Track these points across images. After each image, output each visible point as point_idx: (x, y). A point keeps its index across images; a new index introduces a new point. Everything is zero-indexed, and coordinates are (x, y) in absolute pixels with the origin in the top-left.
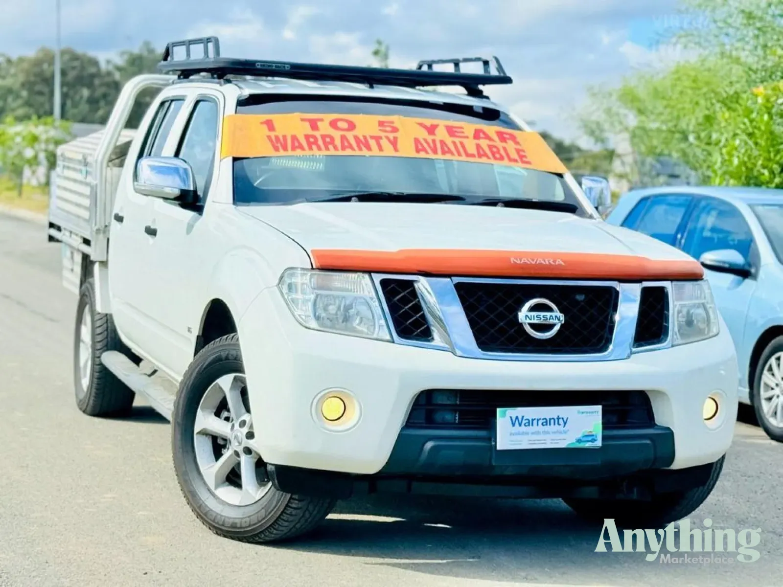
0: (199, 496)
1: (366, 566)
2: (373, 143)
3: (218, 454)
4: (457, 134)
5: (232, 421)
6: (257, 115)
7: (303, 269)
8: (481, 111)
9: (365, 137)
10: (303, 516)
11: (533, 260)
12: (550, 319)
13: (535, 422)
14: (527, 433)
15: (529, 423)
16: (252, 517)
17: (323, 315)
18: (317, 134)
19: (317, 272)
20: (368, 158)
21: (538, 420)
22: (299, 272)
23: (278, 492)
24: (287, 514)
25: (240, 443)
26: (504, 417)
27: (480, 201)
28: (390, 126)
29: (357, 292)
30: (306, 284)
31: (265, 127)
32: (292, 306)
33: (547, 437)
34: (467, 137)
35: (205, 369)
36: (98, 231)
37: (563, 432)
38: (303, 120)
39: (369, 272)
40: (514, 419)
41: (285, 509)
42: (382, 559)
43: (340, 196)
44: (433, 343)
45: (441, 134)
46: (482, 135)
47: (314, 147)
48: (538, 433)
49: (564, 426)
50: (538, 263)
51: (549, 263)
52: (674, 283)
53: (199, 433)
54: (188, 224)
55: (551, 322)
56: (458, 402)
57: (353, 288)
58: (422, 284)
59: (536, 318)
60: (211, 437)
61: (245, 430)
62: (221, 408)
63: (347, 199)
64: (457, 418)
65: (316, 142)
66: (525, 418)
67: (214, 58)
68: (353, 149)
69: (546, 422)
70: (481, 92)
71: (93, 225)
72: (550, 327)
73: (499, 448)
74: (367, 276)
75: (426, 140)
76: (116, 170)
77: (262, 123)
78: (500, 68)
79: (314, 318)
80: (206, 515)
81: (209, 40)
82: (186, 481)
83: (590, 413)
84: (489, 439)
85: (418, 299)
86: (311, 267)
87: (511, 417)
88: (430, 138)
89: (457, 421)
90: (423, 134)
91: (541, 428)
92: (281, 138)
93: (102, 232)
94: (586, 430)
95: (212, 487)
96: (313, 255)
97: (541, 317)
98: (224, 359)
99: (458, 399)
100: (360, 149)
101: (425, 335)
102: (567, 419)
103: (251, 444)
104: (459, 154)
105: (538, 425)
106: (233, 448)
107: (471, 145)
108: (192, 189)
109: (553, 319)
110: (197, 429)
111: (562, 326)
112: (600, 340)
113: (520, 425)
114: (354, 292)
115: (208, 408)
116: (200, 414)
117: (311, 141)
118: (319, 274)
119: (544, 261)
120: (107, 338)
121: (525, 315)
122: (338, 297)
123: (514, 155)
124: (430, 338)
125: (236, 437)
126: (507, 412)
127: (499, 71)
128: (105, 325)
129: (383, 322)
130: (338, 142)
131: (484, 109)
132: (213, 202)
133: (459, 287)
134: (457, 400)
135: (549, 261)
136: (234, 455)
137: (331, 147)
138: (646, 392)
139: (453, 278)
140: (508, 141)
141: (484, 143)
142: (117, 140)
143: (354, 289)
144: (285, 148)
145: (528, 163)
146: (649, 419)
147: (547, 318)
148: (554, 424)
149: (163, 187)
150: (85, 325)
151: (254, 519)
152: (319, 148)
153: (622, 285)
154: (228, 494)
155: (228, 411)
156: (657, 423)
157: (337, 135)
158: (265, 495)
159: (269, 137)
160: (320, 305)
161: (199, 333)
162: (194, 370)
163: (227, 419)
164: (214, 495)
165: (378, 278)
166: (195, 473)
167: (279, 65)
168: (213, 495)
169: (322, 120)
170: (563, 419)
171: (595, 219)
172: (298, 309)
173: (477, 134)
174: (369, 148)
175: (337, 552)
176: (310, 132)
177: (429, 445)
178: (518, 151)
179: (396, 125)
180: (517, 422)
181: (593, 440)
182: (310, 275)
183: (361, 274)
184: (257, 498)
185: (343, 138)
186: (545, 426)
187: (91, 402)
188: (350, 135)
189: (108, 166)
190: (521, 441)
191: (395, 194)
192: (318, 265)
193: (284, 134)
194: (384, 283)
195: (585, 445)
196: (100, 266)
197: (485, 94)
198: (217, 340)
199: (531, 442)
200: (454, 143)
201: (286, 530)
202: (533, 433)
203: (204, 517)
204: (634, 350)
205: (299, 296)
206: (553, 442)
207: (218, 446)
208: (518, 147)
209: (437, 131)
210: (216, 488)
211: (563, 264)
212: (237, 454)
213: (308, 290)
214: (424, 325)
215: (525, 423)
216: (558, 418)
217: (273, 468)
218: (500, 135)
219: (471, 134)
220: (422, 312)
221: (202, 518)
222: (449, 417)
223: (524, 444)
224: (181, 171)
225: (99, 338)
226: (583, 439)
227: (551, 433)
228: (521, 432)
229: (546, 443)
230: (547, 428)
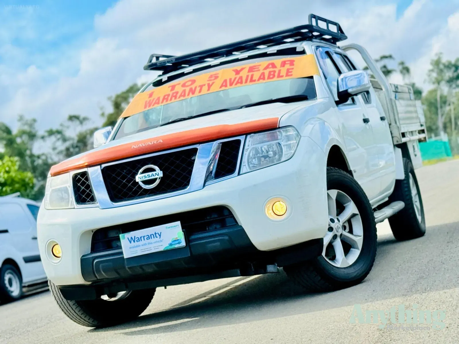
11: (144, 144)
12: (152, 176)
13: (142, 238)
14: (139, 246)
15: (139, 239)
21: (144, 237)
26: (124, 239)
33: (151, 246)
37: (160, 241)
40: (130, 239)
48: (145, 244)
49: (160, 238)
50: (147, 145)
66: (136, 238)
69: (149, 237)
72: (155, 180)
73: (125, 257)
83: (173, 227)
87: (128, 238)
91: (147, 241)
94: (174, 237)
97: (147, 176)
102: (161, 233)
105: (144, 240)
109: (154, 176)
113: (134, 242)
119: (151, 143)
121: (138, 177)
126: (125, 236)
133: (102, 170)
135: (154, 142)
147: (150, 176)
148: (154, 238)
170: (158, 233)
177: (95, 262)
180: (132, 240)
181: (179, 243)
190: (137, 251)
195: (175, 246)
199: (142, 251)
202: (142, 245)
206: (155, 248)
211: (162, 142)
215: (137, 240)
216: (155, 234)
223: (139, 252)
226: (173, 244)
227: (153, 243)
228: (136, 245)
229: (151, 250)
230: (150, 241)
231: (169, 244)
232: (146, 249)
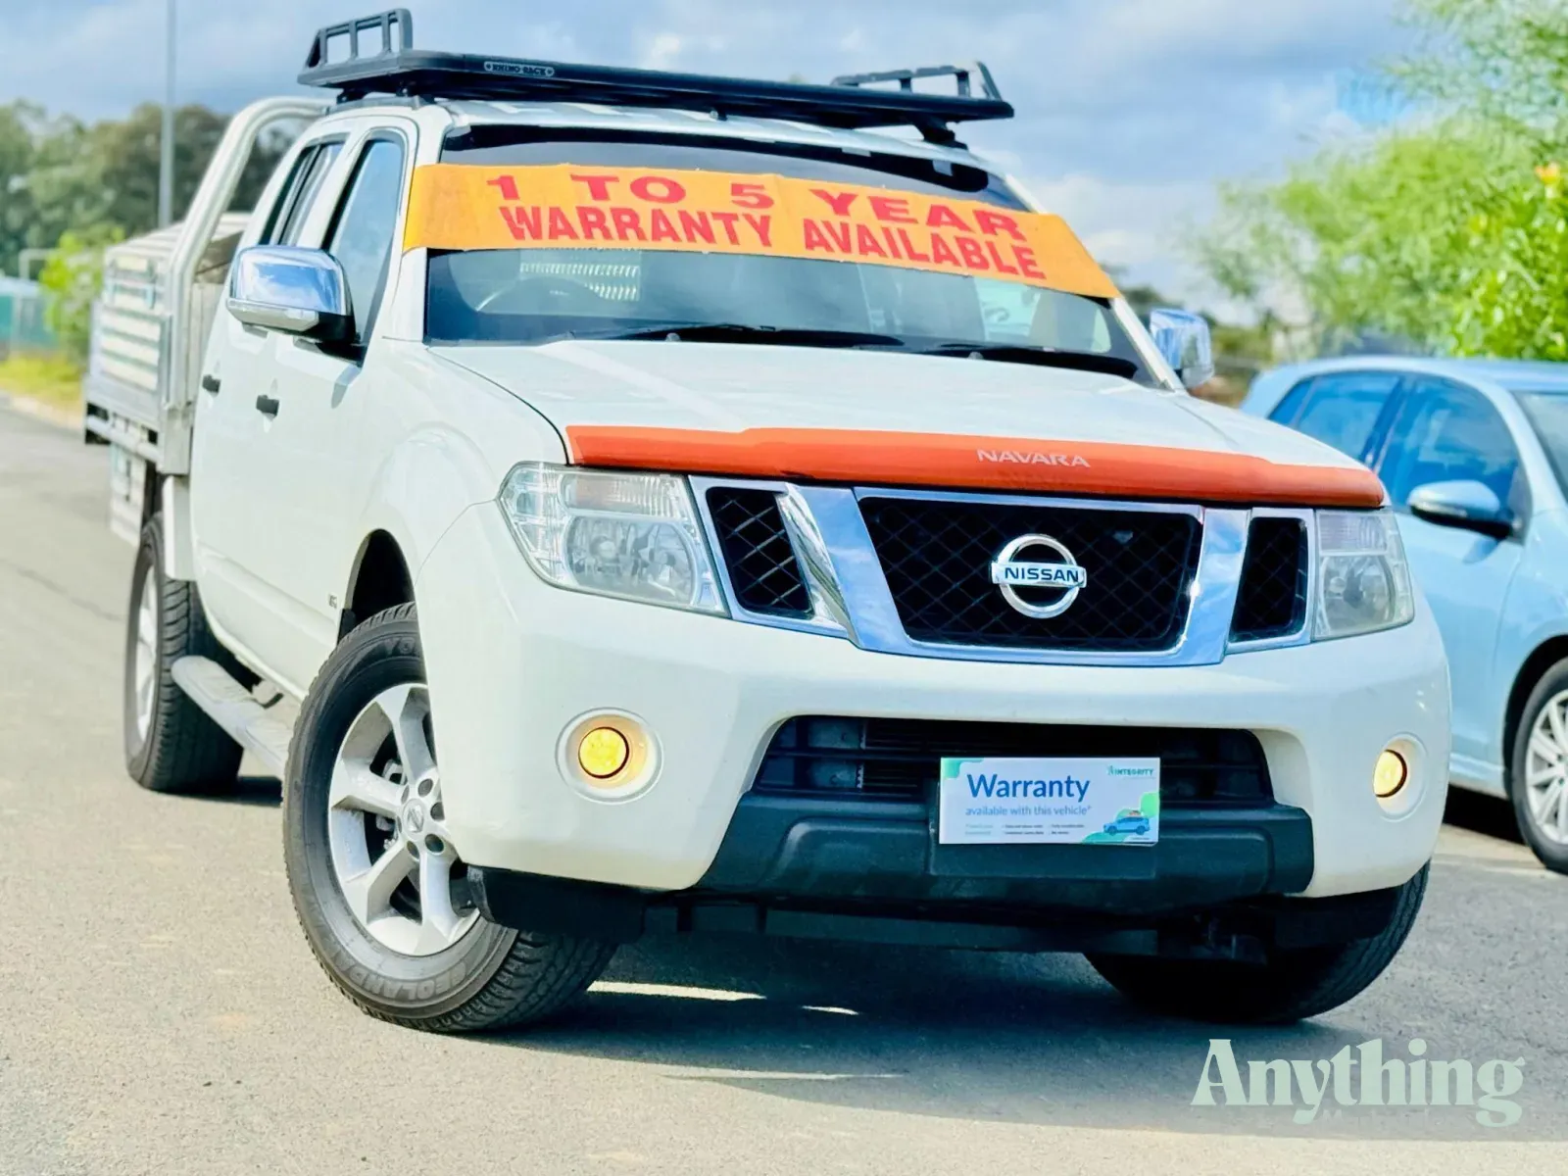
0: (334, 935)
1: (672, 1082)
2: (718, 227)
3: (375, 850)
4: (893, 214)
5: (405, 783)
6: (483, 167)
7: (548, 465)
8: (948, 172)
9: (702, 216)
10: (543, 978)
11: (1025, 457)
12: (1056, 577)
13: (1020, 789)
14: (1003, 812)
15: (1008, 789)
16: (438, 979)
17: (590, 561)
18: (604, 206)
19: (577, 472)
20: (706, 255)
21: (1026, 784)
22: (541, 470)
23: (492, 925)
24: (509, 972)
25: (419, 828)
26: (955, 775)
27: (935, 348)
28: (756, 195)
29: (659, 513)
30: (555, 495)
31: (498, 189)
32: (525, 541)
33: (1041, 819)
34: (913, 221)
35: (352, 674)
36: (172, 412)
37: (1077, 811)
38: (575, 178)
39: (684, 472)
40: (975, 781)
41: (505, 961)
42: (702, 1069)
43: (644, 330)
44: (813, 622)
45: (861, 212)
46: (945, 218)
47: (597, 232)
48: (1025, 811)
49: (1080, 800)
50: (1034, 461)
51: (1059, 463)
52: (1320, 512)
53: (338, 806)
54: (336, 385)
55: (1060, 583)
56: (863, 746)
57: (650, 505)
58: (792, 500)
59: (1027, 575)
60: (362, 815)
61: (429, 800)
62: (384, 757)
63: (660, 336)
64: (861, 779)
65: (600, 223)
66: (998, 779)
67: (401, 51)
68: (676, 238)
69: (1044, 789)
70: (951, 135)
71: (164, 400)
72: (1056, 594)
73: (942, 840)
74: (679, 481)
75: (828, 225)
76: (211, 288)
77: (490, 183)
78: (989, 84)
79: (567, 567)
80: (347, 973)
81: (392, 17)
82: (310, 904)
83: (1134, 772)
84: (926, 822)
85: (783, 531)
86: (564, 462)
87: (970, 777)
88: (836, 221)
89: (860, 786)
90: (823, 212)
91: (1031, 801)
92: (529, 212)
93: (180, 415)
94: (1127, 808)
95: (362, 918)
96: (570, 436)
97: (1039, 572)
98: (390, 653)
99: (864, 738)
100: (691, 238)
101: (799, 605)
102: (1088, 783)
103: (441, 829)
104: (896, 254)
105: (1025, 794)
106: (404, 837)
107: (921, 237)
108: (343, 312)
109: (1063, 577)
110: (334, 798)
111: (1082, 591)
112: (1161, 626)
113: (989, 793)
114: (653, 513)
115: (358, 756)
116: (340, 765)
117: (591, 221)
118: (580, 477)
119: (1050, 460)
120: (187, 631)
121: (1005, 569)
122: (619, 523)
123: (1010, 259)
124: (806, 611)
125: (411, 814)
126: (961, 765)
127: (986, 91)
128: (185, 605)
129: (709, 576)
130: (646, 224)
131: (955, 167)
132: (384, 337)
133: (867, 507)
134: (861, 741)
135: (1057, 458)
136: (407, 850)
137: (631, 233)
138: (1254, 733)
139: (856, 488)
140: (998, 230)
141: (949, 234)
142: (213, 231)
143: (653, 507)
144: (536, 234)
145: (1041, 276)
146: (1261, 790)
147: (1050, 576)
148: (1060, 794)
149: (285, 308)
150: (148, 607)
151: (444, 984)
152: (607, 235)
153: (1209, 511)
154: (393, 931)
155: (399, 762)
156: (1278, 798)
157: (644, 209)
158: (467, 933)
159: (504, 211)
160: (581, 540)
161: (346, 603)
162: (330, 676)
163: (396, 778)
164: (364, 933)
165: (702, 485)
166: (329, 891)
167: (533, 67)
168: (362, 934)
169: (614, 179)
170: (1078, 783)
171: (1173, 391)
172: (536, 546)
173: (935, 216)
174: (709, 237)
175: (609, 1054)
176: (589, 201)
177: (799, 831)
178: (1018, 252)
179: (767, 193)
180: (982, 785)
181: (1141, 830)
182: (564, 477)
183: (667, 477)
184: (452, 940)
185: (657, 216)
186: (1042, 797)
187: (154, 761)
188: (671, 211)
189: (195, 281)
190: (991, 827)
191: (759, 328)
192: (580, 456)
193: (535, 204)
194: (714, 497)
195: (1124, 838)
196: (175, 483)
197: (958, 138)
198: (377, 616)
199: (1009, 830)
200: (887, 232)
201: (507, 1006)
202: (1014, 812)
203: (346, 980)
204: (1232, 646)
205: (539, 520)
206: (1057, 830)
207: (377, 833)
208: (1018, 243)
209: (852, 207)
210: (369, 920)
211: (1087, 465)
212: (413, 849)
213: (558, 508)
214: (796, 584)
215: (998, 792)
216: (1069, 782)
217: (480, 873)
218: (983, 218)
219: (923, 215)
220: (791, 558)
221: (341, 981)
222: (843, 776)
223: (995, 831)
224: (322, 277)
225: (171, 631)
226: (1120, 827)
227: (1053, 813)
228: (990, 807)
229: (1042, 833)
230: (1046, 801)
231: (1107, 828)
232: (1025, 827)
